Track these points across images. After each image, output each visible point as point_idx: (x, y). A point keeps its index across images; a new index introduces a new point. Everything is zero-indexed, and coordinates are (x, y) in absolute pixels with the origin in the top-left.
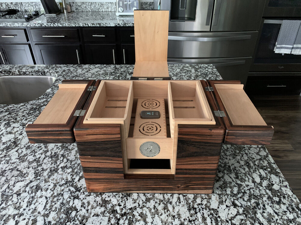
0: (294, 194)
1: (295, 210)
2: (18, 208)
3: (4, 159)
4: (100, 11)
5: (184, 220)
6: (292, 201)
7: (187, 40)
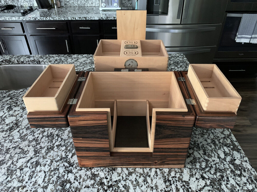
0: (253, 168)
1: (254, 182)
2: (22, 181)
3: (8, 139)
4: (86, 6)
5: (161, 190)
6: (251, 174)
7: (161, 32)
